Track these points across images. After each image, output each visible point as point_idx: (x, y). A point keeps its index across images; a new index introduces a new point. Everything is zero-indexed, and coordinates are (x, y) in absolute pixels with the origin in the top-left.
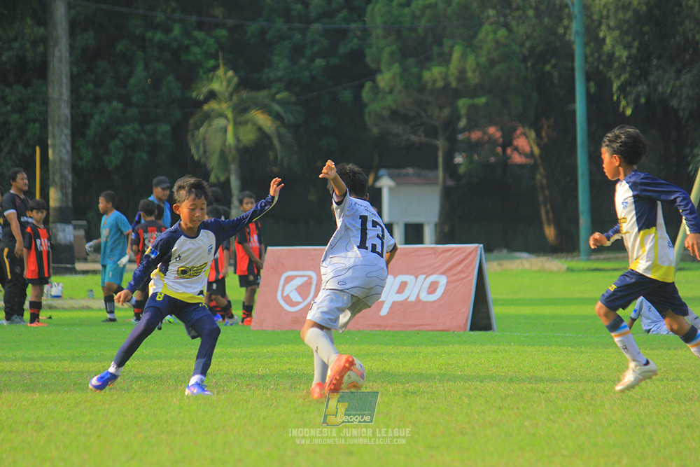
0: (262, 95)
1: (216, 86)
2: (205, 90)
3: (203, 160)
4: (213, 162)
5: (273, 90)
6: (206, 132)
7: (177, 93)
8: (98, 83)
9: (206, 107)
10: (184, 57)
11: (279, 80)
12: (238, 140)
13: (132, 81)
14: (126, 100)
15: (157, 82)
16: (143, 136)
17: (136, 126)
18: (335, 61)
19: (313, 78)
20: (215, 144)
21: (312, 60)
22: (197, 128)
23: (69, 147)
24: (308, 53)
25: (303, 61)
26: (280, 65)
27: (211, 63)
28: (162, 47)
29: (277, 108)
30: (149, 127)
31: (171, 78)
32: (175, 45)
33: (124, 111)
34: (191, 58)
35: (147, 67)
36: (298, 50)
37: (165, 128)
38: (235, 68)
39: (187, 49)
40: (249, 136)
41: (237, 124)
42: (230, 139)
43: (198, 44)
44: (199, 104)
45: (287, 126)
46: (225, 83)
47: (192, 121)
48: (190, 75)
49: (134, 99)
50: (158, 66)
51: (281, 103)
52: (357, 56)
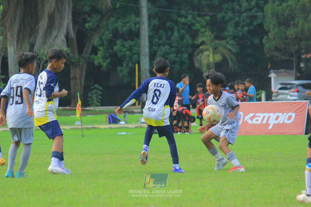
0: (223, 42)
1: (205, 39)
2: (200, 40)
3: (200, 68)
4: (204, 68)
5: (228, 40)
6: (201, 57)
7: (190, 42)
8: (160, 38)
9: (201, 47)
10: (193, 28)
11: (230, 36)
12: (214, 60)
13: (173, 37)
14: (171, 45)
15: (182, 38)
16: (177, 59)
17: (175, 55)
18: (252, 28)
19: (243, 35)
20: (205, 61)
21: (243, 27)
22: (198, 55)
23: (148, 64)
24: (241, 25)
25: (239, 28)
26: (230, 30)
27: (203, 30)
28: (185, 24)
29: (229, 47)
30: (179, 55)
31: (188, 36)
32: (189, 23)
33: (170, 50)
34: (195, 28)
35: (178, 32)
36: (237, 24)
37: (186, 55)
38: (212, 32)
39: (194, 24)
40: (218, 58)
41: (214, 53)
42: (211, 59)
43: (198, 22)
44: (198, 46)
45: (234, 54)
46: (208, 37)
47: (196, 53)
48: (194, 34)
49: (174, 45)
50: (183, 31)
51: (230, 45)
52: (261, 26)
